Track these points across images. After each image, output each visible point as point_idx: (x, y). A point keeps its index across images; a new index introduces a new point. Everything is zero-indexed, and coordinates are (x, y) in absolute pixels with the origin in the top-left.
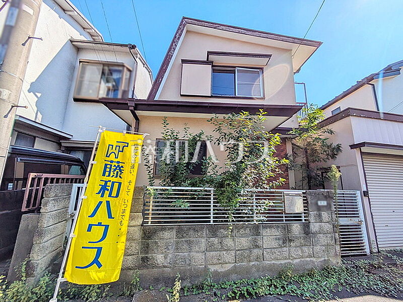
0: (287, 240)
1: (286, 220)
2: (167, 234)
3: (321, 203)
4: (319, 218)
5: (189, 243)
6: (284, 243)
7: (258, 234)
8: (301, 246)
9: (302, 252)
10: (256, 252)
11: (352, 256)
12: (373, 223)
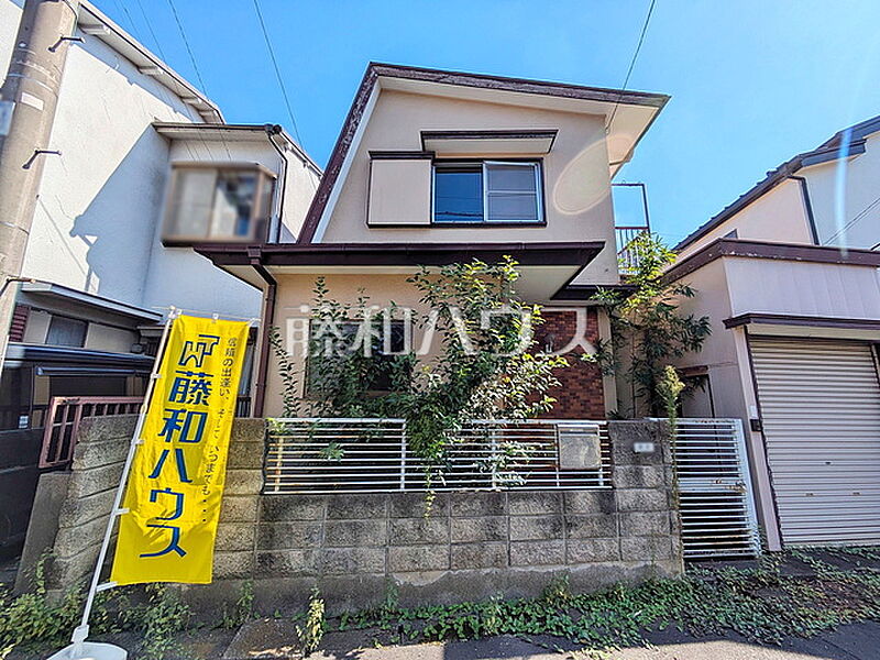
0: (562, 523)
1: (561, 484)
2: (309, 512)
3: (641, 447)
4: (637, 479)
5: (354, 528)
6: (554, 530)
7: (499, 512)
8: (594, 536)
9: (596, 549)
10: (493, 547)
11: (716, 559)
12: (773, 490)
